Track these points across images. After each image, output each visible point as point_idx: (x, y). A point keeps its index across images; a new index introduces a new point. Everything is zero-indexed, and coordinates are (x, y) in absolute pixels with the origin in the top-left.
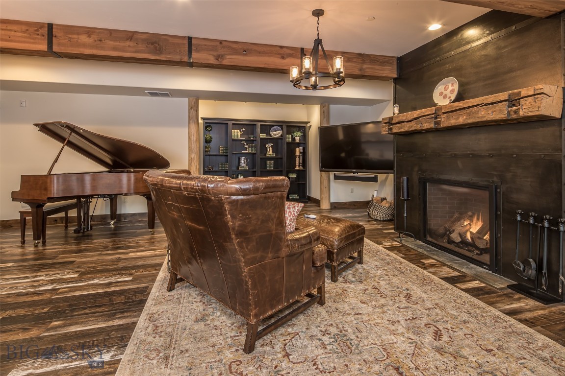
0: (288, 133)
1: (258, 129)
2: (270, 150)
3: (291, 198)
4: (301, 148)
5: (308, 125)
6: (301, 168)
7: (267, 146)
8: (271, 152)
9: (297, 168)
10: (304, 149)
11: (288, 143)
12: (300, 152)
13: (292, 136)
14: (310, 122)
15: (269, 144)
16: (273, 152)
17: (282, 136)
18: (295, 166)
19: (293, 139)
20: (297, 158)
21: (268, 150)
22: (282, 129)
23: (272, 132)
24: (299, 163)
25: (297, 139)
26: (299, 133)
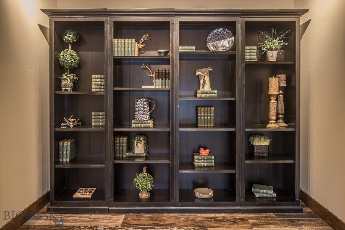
0: (248, 43)
1: (175, 33)
2: (204, 83)
3: (257, 195)
4: (283, 77)
5: (303, 20)
6: (283, 125)
7: (198, 73)
8: (207, 88)
9: (272, 125)
10: (289, 80)
11: (250, 66)
12: (280, 87)
13: (259, 49)
14: (307, 10)
15: (204, 70)
16: (213, 87)
17: (233, 48)
18: (268, 121)
19: (263, 56)
20: (273, 101)
21: (202, 82)
22: (234, 34)
23: (210, 42)
24: (278, 114)
25: (273, 56)
26: (277, 41)
